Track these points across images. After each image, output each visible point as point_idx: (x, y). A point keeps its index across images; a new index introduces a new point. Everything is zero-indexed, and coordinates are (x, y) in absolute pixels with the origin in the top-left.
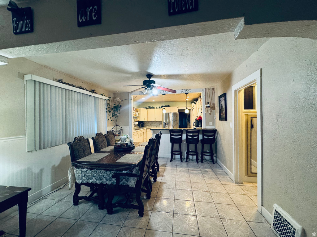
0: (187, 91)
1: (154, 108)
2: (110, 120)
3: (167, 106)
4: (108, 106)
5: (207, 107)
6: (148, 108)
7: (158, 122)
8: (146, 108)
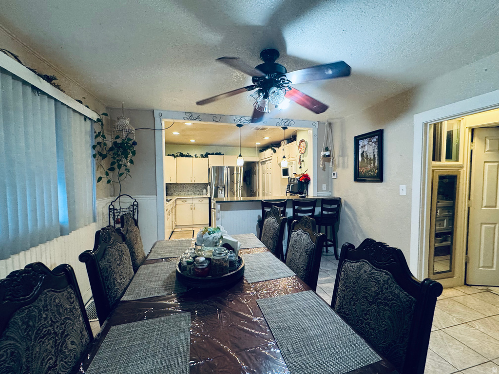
0: (288, 123)
1: (190, 156)
2: (105, 180)
3: (217, 154)
4: (100, 139)
5: (324, 156)
6: (177, 156)
7: (198, 184)
8: (173, 155)
